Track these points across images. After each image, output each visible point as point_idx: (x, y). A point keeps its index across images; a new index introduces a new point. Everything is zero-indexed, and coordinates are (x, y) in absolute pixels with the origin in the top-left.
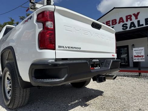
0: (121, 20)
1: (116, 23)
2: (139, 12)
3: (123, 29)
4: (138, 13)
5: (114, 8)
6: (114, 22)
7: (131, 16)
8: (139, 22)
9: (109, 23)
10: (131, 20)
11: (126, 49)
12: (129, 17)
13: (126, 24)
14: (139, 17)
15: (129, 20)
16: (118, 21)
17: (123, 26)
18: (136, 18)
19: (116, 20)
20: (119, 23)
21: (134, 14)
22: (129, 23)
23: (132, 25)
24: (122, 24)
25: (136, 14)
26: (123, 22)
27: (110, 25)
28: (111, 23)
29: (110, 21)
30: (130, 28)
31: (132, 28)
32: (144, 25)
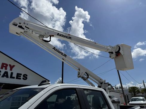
2: (15, 66)
4: (14, 66)
7: (7, 65)
8: (12, 73)
14: (13, 69)
15: (4, 68)
18: (11, 70)
23: (6, 75)
25: (12, 66)
30: (3, 76)
31: (5, 77)
32: (15, 78)
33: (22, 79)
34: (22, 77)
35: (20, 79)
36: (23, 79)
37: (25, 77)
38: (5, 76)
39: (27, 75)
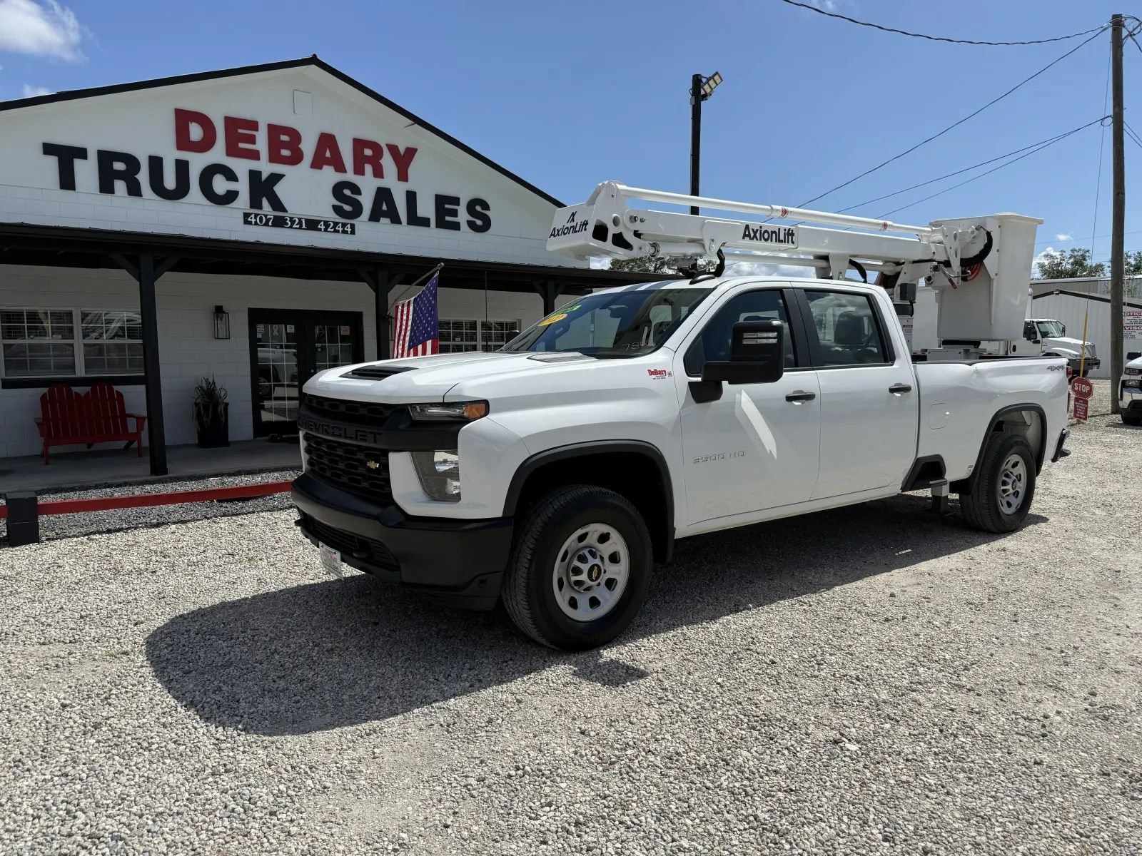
0: (327, 151)
1: (296, 158)
2: (416, 150)
3: (336, 209)
4: (411, 152)
5: (314, 60)
6: (285, 145)
7: (377, 149)
8: (411, 197)
9: (252, 140)
10: (378, 173)
11: (345, 330)
12: (368, 155)
13: (356, 190)
14: (412, 171)
15: (368, 169)
16: (308, 147)
17: (338, 190)
18: (403, 176)
19: (295, 136)
20: (317, 164)
21: (393, 149)
22: (368, 186)
23: (385, 208)
24: (329, 176)
25: (402, 150)
26: (340, 168)
27: (254, 155)
28: (262, 144)
29: (254, 125)
30: (375, 217)
31: (385, 221)
32: (433, 222)
33: (464, 226)
34: (463, 216)
35: (456, 226)
36: (471, 225)
37: (480, 217)
38: (385, 215)
39: (485, 206)
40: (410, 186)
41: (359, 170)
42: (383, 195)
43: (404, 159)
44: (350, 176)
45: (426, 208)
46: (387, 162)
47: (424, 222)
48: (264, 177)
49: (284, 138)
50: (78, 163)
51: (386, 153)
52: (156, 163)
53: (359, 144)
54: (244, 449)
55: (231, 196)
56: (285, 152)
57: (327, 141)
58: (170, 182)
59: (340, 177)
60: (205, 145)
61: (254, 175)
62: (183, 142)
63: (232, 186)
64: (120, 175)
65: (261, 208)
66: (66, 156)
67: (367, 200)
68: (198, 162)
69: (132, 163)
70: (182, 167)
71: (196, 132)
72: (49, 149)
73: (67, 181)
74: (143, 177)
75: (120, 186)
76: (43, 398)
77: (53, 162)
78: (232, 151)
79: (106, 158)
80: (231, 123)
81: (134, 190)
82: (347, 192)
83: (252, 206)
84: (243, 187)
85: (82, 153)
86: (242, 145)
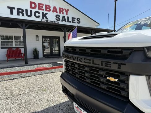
1: (50, 10)
3: (56, 19)
4: (68, 10)
8: (68, 17)
9: (43, 7)
10: (63, 13)
11: (57, 40)
12: (61, 10)
14: (68, 13)
15: (61, 12)
16: (52, 9)
17: (56, 16)
18: (67, 14)
19: (50, 7)
20: (53, 11)
21: (65, 9)
22: (61, 15)
24: (55, 14)
26: (57, 12)
27: (43, 10)
28: (44, 8)
29: (43, 5)
30: (62, 21)
32: (71, 22)
33: (76, 23)
34: (76, 21)
36: (77, 22)
38: (64, 20)
39: (80, 19)
40: (68, 16)
41: (60, 13)
42: (64, 17)
43: (67, 11)
44: (58, 14)
45: (70, 20)
46: (64, 12)
47: (70, 22)
48: (45, 13)
49: (48, 7)
50: (13, 10)
51: (64, 10)
52: (27, 10)
53: (60, 8)
54: (41, 59)
55: (39, 17)
56: (48, 9)
57: (55, 8)
58: (29, 14)
59: (57, 14)
60: (35, 8)
61: (43, 13)
62: (31, 7)
63: (39, 15)
64: (20, 12)
65: (44, 19)
66: (11, 9)
67: (61, 18)
68: (34, 11)
69: (23, 10)
70: (31, 11)
71: (33, 5)
72: (8, 7)
73: (12, 13)
74: (25, 13)
75: (21, 14)
76: (7, 50)
77: (9, 10)
78: (39, 9)
79: (18, 9)
80: (39, 4)
81: (23, 15)
82: (58, 16)
83: (43, 18)
84: (41, 15)
85: (14, 8)
86: (41, 8)
